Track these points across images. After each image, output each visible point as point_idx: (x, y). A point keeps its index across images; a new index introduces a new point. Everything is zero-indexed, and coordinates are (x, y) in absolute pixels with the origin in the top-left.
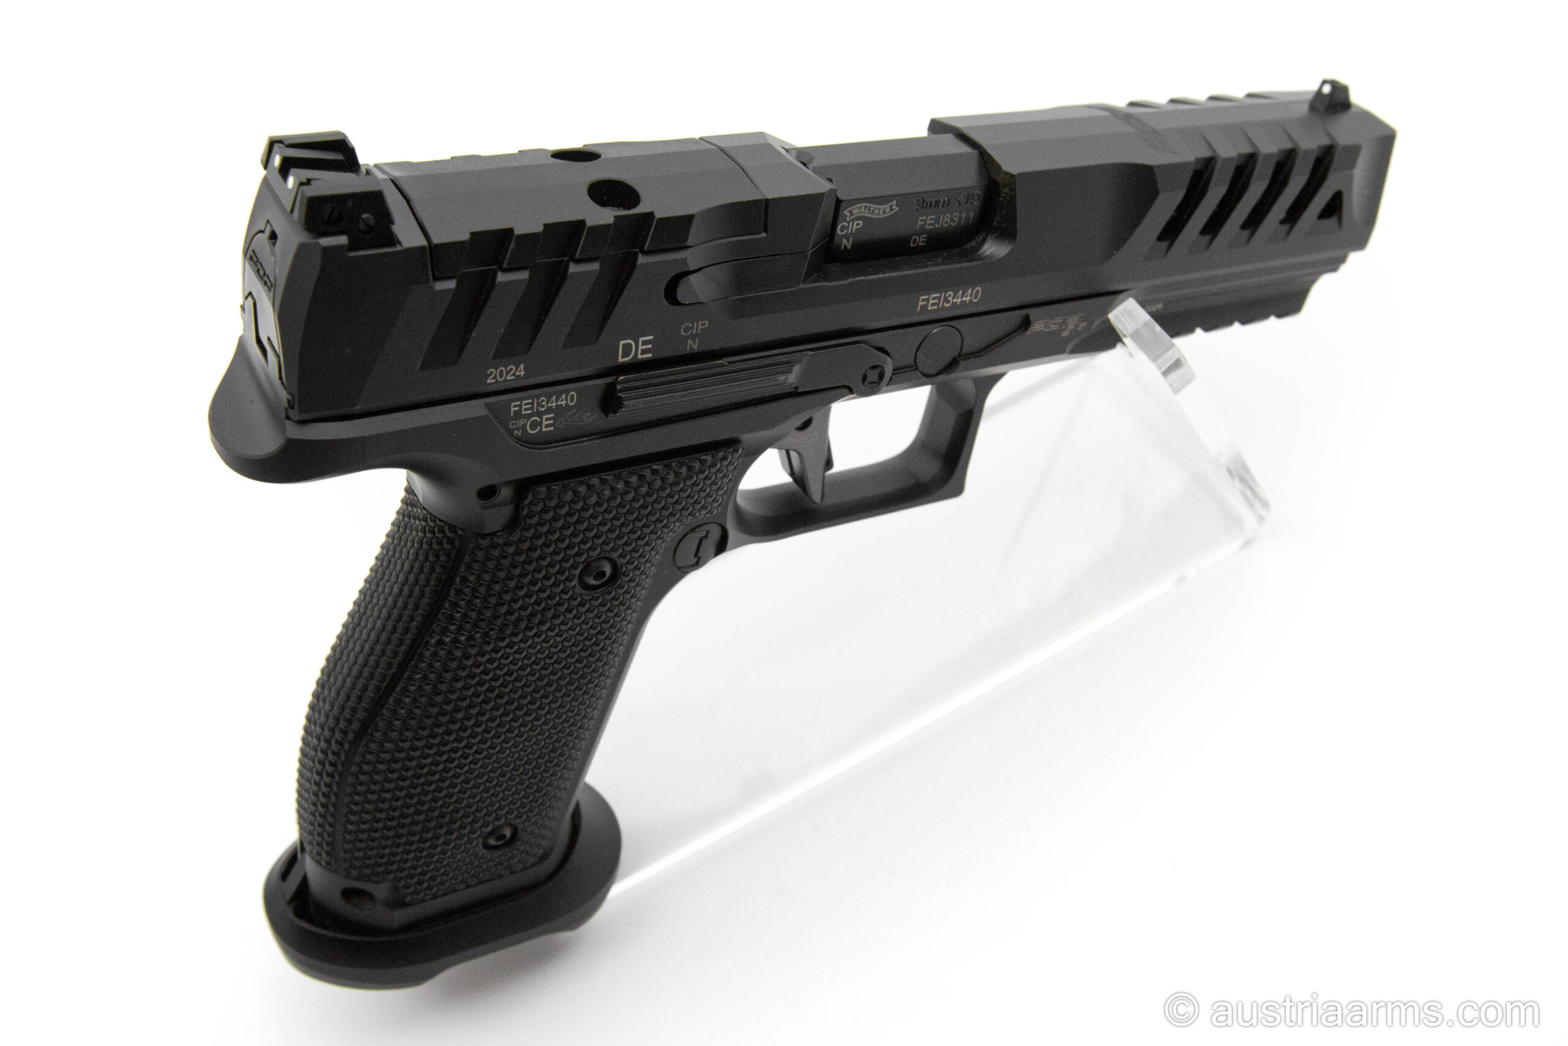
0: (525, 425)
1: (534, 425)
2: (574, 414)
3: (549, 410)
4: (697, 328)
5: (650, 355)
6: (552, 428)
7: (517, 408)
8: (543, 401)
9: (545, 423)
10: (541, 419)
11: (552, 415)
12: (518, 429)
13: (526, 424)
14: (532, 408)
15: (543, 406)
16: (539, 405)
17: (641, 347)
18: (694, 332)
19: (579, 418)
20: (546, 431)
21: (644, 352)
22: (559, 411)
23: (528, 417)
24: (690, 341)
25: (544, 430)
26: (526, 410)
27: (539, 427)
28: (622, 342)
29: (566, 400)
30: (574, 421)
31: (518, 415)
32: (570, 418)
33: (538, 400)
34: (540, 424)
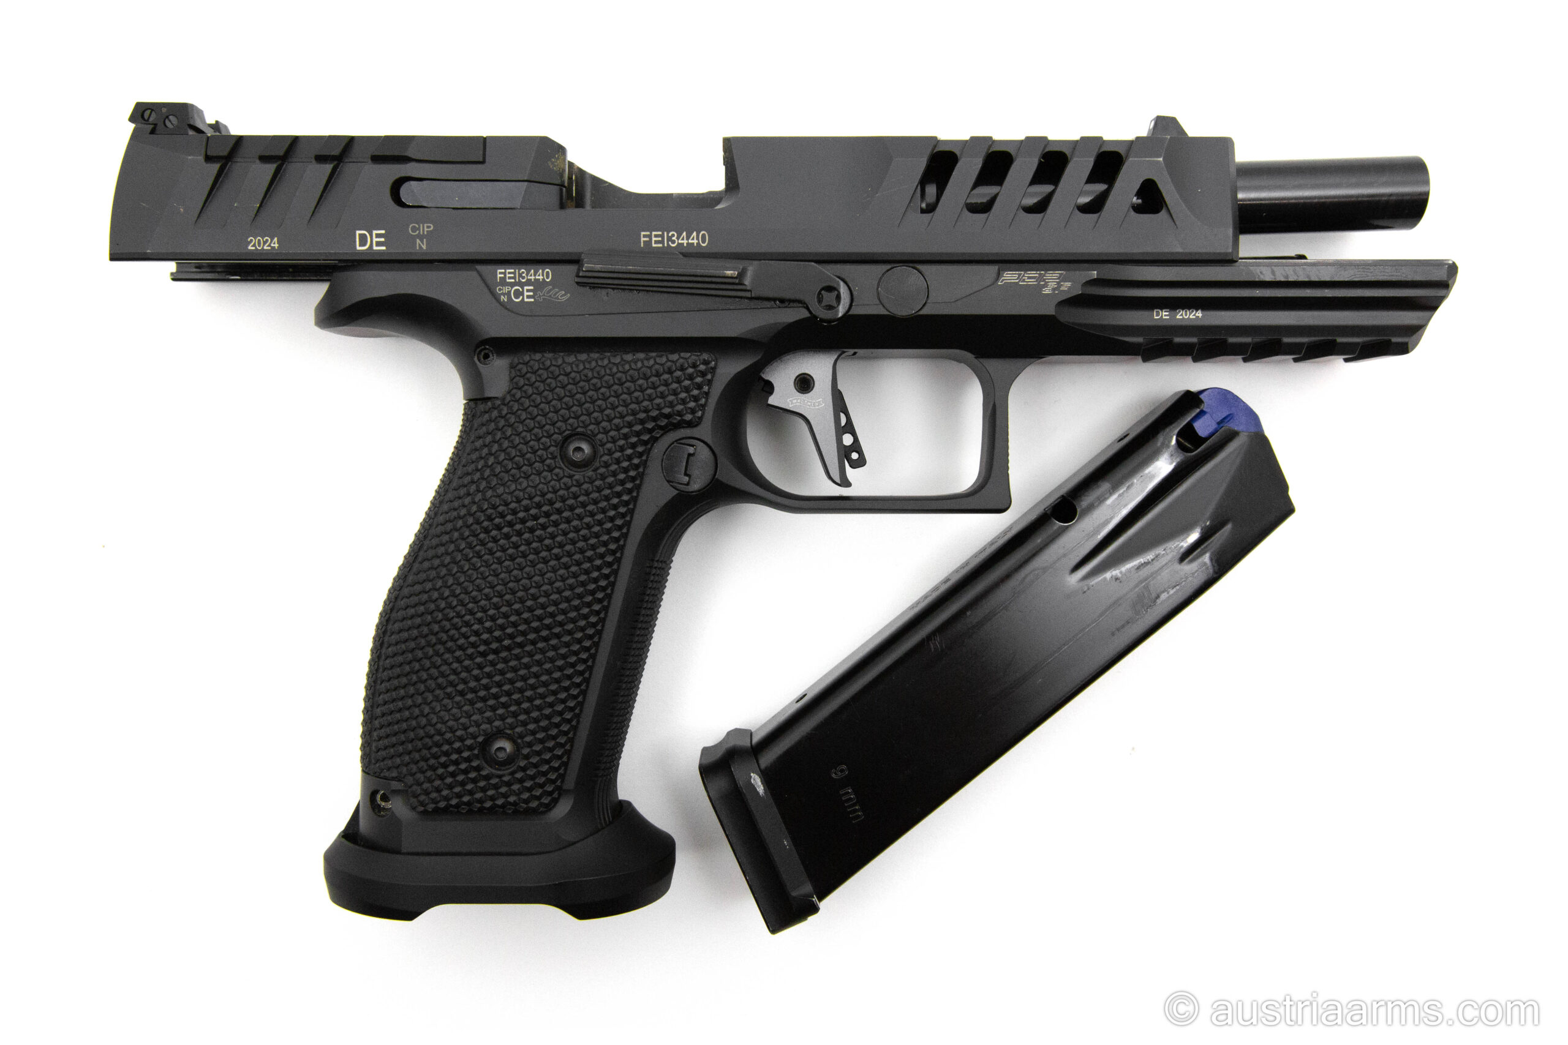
0: (509, 292)
1: (518, 294)
2: (551, 290)
3: (529, 283)
4: (423, 230)
5: (384, 248)
6: (532, 300)
7: (503, 276)
8: (523, 273)
9: (526, 294)
10: (523, 289)
11: (532, 288)
12: (504, 294)
13: (511, 291)
14: (514, 278)
15: (523, 278)
16: (520, 275)
17: (375, 240)
18: (421, 233)
19: (555, 294)
20: (528, 302)
21: (378, 244)
22: (538, 285)
23: (512, 285)
24: (418, 241)
25: (526, 300)
26: (510, 278)
27: (521, 297)
28: (358, 232)
29: (543, 275)
30: (550, 296)
31: (503, 282)
32: (547, 293)
33: (519, 271)
34: (522, 294)
